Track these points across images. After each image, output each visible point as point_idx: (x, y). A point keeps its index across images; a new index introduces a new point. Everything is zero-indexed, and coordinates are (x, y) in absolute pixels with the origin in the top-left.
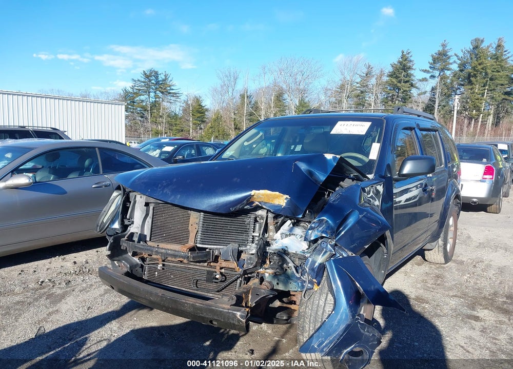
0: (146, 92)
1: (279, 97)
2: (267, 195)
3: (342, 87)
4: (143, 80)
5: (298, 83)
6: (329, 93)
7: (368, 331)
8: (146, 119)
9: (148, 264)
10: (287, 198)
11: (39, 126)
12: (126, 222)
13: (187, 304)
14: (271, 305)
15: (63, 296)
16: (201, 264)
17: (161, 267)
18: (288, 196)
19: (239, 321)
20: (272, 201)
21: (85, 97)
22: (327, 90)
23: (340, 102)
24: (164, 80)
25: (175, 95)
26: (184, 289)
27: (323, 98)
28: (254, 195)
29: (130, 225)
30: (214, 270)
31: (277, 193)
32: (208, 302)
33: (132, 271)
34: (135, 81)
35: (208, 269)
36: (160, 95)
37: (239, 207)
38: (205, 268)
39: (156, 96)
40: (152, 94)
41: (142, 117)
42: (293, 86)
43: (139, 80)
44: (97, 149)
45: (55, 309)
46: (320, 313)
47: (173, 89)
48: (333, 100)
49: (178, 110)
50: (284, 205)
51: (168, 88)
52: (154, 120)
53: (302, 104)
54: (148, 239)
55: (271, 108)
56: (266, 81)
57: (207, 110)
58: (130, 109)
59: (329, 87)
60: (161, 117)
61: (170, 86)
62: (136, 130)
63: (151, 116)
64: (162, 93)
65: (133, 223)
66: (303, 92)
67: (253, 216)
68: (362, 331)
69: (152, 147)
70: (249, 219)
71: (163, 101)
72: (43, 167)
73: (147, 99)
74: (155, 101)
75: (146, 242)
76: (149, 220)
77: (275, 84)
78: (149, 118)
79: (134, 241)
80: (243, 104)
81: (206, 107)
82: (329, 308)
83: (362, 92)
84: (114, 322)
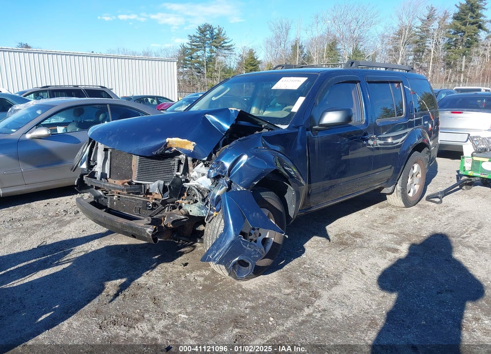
0: (201, 47)
1: (332, 47)
2: (179, 142)
3: (400, 33)
4: (198, 35)
5: (352, 32)
6: (386, 40)
7: (250, 247)
8: (203, 74)
9: (110, 196)
10: (194, 145)
11: (90, 85)
12: (92, 164)
13: (118, 222)
14: (197, 229)
15: (69, 222)
16: (139, 196)
17: (116, 198)
18: (194, 143)
19: (148, 235)
20: (184, 146)
21: (147, 54)
22: (384, 37)
23: (397, 50)
24: (218, 34)
25: (229, 48)
26: (133, 215)
27: (379, 45)
28: (169, 142)
29: (94, 166)
30: (148, 200)
31: (186, 140)
32: (131, 221)
33: (98, 200)
34: (191, 37)
35: (144, 199)
36: (215, 49)
37: (159, 151)
38: (142, 199)
39: (211, 51)
40: (207, 49)
41: (199, 72)
42: (348, 34)
43: (194, 36)
44: (108, 105)
45: (59, 230)
46: (215, 232)
47: (226, 43)
48: (390, 47)
49: (232, 64)
50: (192, 150)
51: (222, 42)
52: (210, 75)
53: (356, 52)
54: (108, 177)
55: (323, 58)
56: (319, 31)
57: (259, 62)
58: (188, 64)
59: (386, 34)
60: (216, 71)
61: (223, 40)
62: (194, 85)
63: (207, 71)
64: (217, 47)
65: (96, 164)
66: (357, 40)
67: (177, 159)
68: (244, 246)
69: (184, 102)
70: (175, 161)
71: (217, 55)
72: (73, 121)
73: (204, 54)
74: (211, 56)
75: (106, 179)
76: (108, 162)
77: (329, 33)
78: (206, 72)
79: (96, 178)
80: (294, 55)
81: (258, 59)
82: (221, 230)
83: (422, 38)
84: (96, 241)
